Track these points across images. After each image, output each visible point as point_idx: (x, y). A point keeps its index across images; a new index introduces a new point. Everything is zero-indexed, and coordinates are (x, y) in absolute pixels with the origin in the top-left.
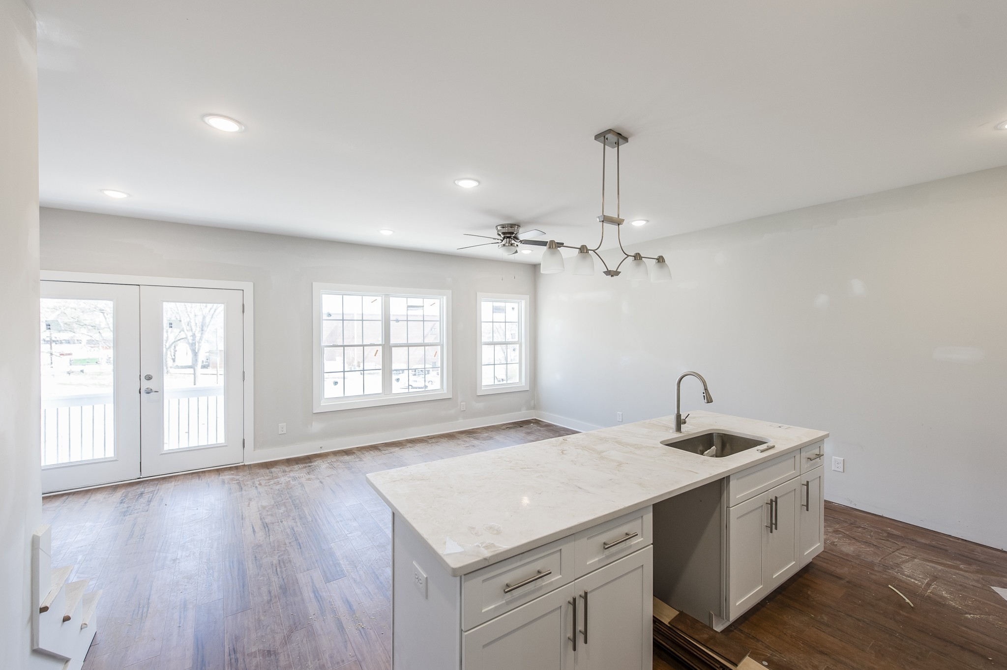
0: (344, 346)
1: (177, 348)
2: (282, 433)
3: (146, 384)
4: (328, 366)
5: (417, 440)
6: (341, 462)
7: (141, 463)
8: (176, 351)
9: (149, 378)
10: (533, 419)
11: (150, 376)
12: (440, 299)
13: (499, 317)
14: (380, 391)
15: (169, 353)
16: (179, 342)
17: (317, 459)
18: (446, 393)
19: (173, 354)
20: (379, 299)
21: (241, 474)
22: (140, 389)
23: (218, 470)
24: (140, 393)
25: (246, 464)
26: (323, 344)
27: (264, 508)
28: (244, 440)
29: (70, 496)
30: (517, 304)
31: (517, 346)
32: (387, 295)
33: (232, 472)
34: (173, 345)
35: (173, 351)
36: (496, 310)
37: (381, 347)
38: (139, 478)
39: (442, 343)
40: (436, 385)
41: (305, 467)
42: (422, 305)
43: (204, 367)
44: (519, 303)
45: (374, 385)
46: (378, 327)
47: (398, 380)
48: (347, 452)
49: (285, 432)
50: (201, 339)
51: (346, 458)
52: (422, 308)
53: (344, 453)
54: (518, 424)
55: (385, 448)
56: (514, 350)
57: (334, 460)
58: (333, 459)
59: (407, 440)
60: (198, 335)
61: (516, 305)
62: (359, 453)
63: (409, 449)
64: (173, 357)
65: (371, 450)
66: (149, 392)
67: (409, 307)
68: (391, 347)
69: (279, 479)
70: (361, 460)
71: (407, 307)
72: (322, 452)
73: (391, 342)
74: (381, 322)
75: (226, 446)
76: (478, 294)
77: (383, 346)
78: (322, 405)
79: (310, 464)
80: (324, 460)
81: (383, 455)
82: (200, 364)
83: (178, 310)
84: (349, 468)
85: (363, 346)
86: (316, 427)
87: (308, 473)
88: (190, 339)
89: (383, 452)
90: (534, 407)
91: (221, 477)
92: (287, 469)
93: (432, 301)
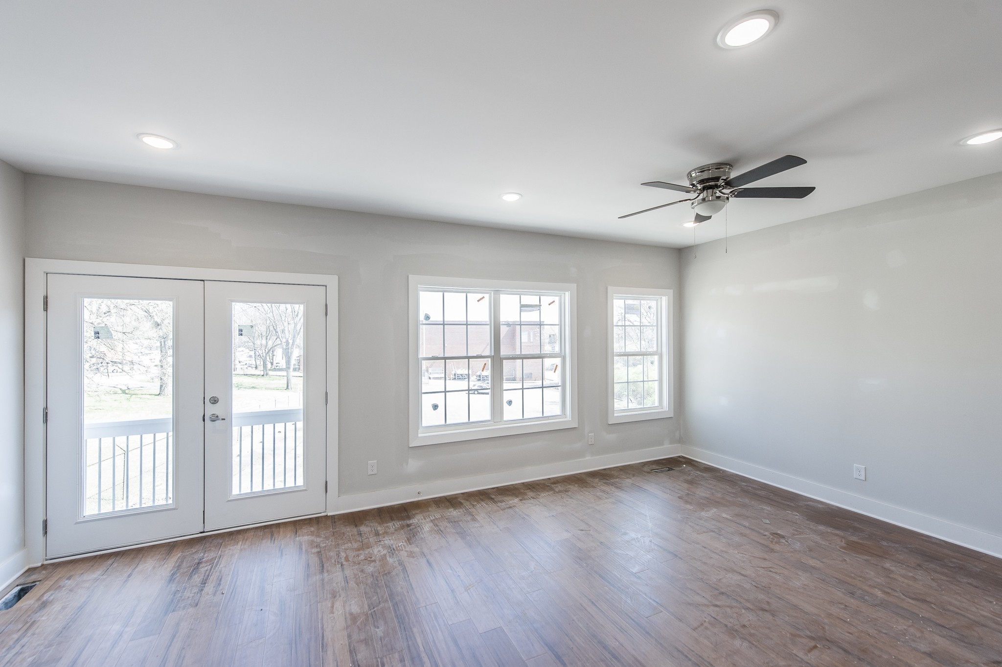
0: (445, 358)
1: (275, 353)
2: (373, 473)
3: (211, 410)
4: (427, 385)
5: (538, 485)
6: (449, 520)
7: (204, 511)
8: (274, 355)
9: (214, 401)
10: (679, 457)
11: (216, 399)
12: (561, 296)
13: (633, 318)
14: (488, 417)
15: (268, 358)
16: (276, 347)
17: (416, 512)
18: (569, 419)
19: (271, 358)
20: (487, 296)
21: (323, 533)
22: (204, 416)
23: (295, 523)
24: (204, 420)
25: (329, 514)
26: (420, 356)
27: (354, 618)
28: (326, 482)
29: (118, 558)
30: (655, 302)
31: (656, 358)
32: (497, 292)
33: (312, 529)
34: (271, 350)
35: (271, 355)
36: (628, 309)
37: (489, 359)
38: (201, 533)
39: (563, 354)
40: (556, 410)
41: (402, 527)
42: (538, 304)
43: (295, 370)
44: (657, 300)
45: (481, 408)
46: (486, 333)
47: (510, 403)
48: (452, 502)
49: (375, 472)
50: (293, 344)
51: (454, 513)
52: (538, 308)
53: (448, 504)
54: (663, 464)
55: (500, 498)
56: (652, 363)
57: (438, 516)
58: (435, 513)
59: (523, 483)
60: (291, 342)
61: (653, 304)
62: (467, 504)
63: (532, 501)
64: (272, 361)
65: (482, 500)
66: (215, 418)
67: (522, 306)
68: (501, 360)
69: (370, 550)
70: (474, 519)
71: (521, 307)
72: (420, 499)
73: (502, 353)
74: (488, 327)
75: (306, 490)
76: (610, 288)
77: (492, 358)
78: (421, 437)
79: (408, 522)
80: (425, 514)
81: (502, 512)
82: (292, 367)
83: (275, 319)
84: (463, 535)
85: (469, 358)
86: (413, 465)
87: (408, 540)
88: (284, 345)
89: (499, 504)
90: (681, 441)
91: (297, 538)
92: (380, 529)
93: (551, 299)
